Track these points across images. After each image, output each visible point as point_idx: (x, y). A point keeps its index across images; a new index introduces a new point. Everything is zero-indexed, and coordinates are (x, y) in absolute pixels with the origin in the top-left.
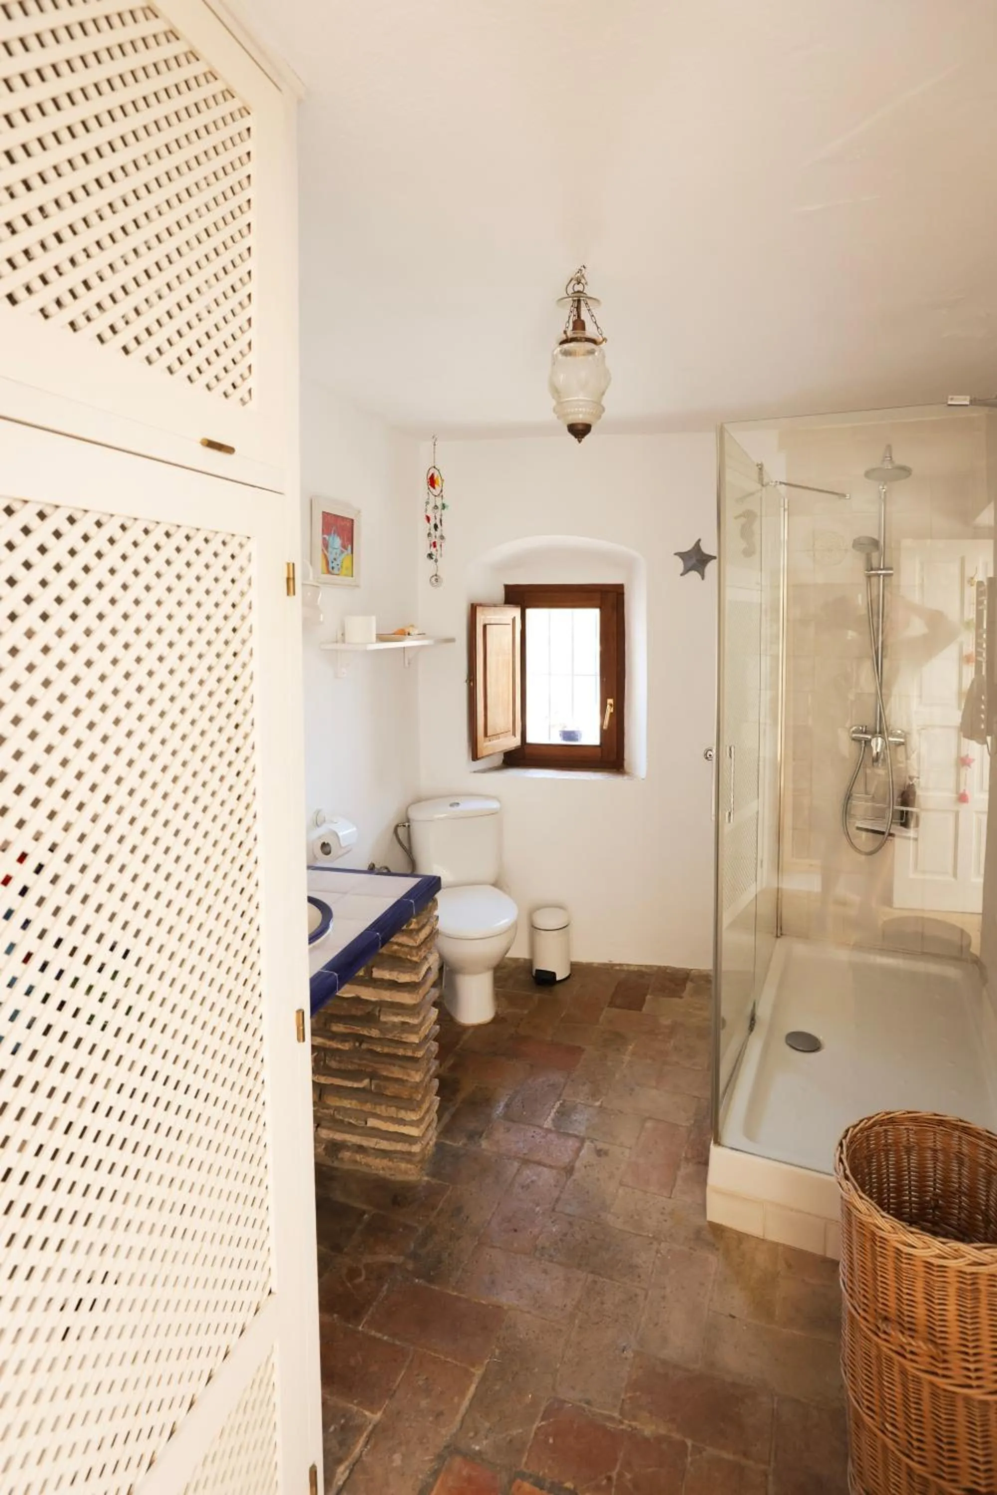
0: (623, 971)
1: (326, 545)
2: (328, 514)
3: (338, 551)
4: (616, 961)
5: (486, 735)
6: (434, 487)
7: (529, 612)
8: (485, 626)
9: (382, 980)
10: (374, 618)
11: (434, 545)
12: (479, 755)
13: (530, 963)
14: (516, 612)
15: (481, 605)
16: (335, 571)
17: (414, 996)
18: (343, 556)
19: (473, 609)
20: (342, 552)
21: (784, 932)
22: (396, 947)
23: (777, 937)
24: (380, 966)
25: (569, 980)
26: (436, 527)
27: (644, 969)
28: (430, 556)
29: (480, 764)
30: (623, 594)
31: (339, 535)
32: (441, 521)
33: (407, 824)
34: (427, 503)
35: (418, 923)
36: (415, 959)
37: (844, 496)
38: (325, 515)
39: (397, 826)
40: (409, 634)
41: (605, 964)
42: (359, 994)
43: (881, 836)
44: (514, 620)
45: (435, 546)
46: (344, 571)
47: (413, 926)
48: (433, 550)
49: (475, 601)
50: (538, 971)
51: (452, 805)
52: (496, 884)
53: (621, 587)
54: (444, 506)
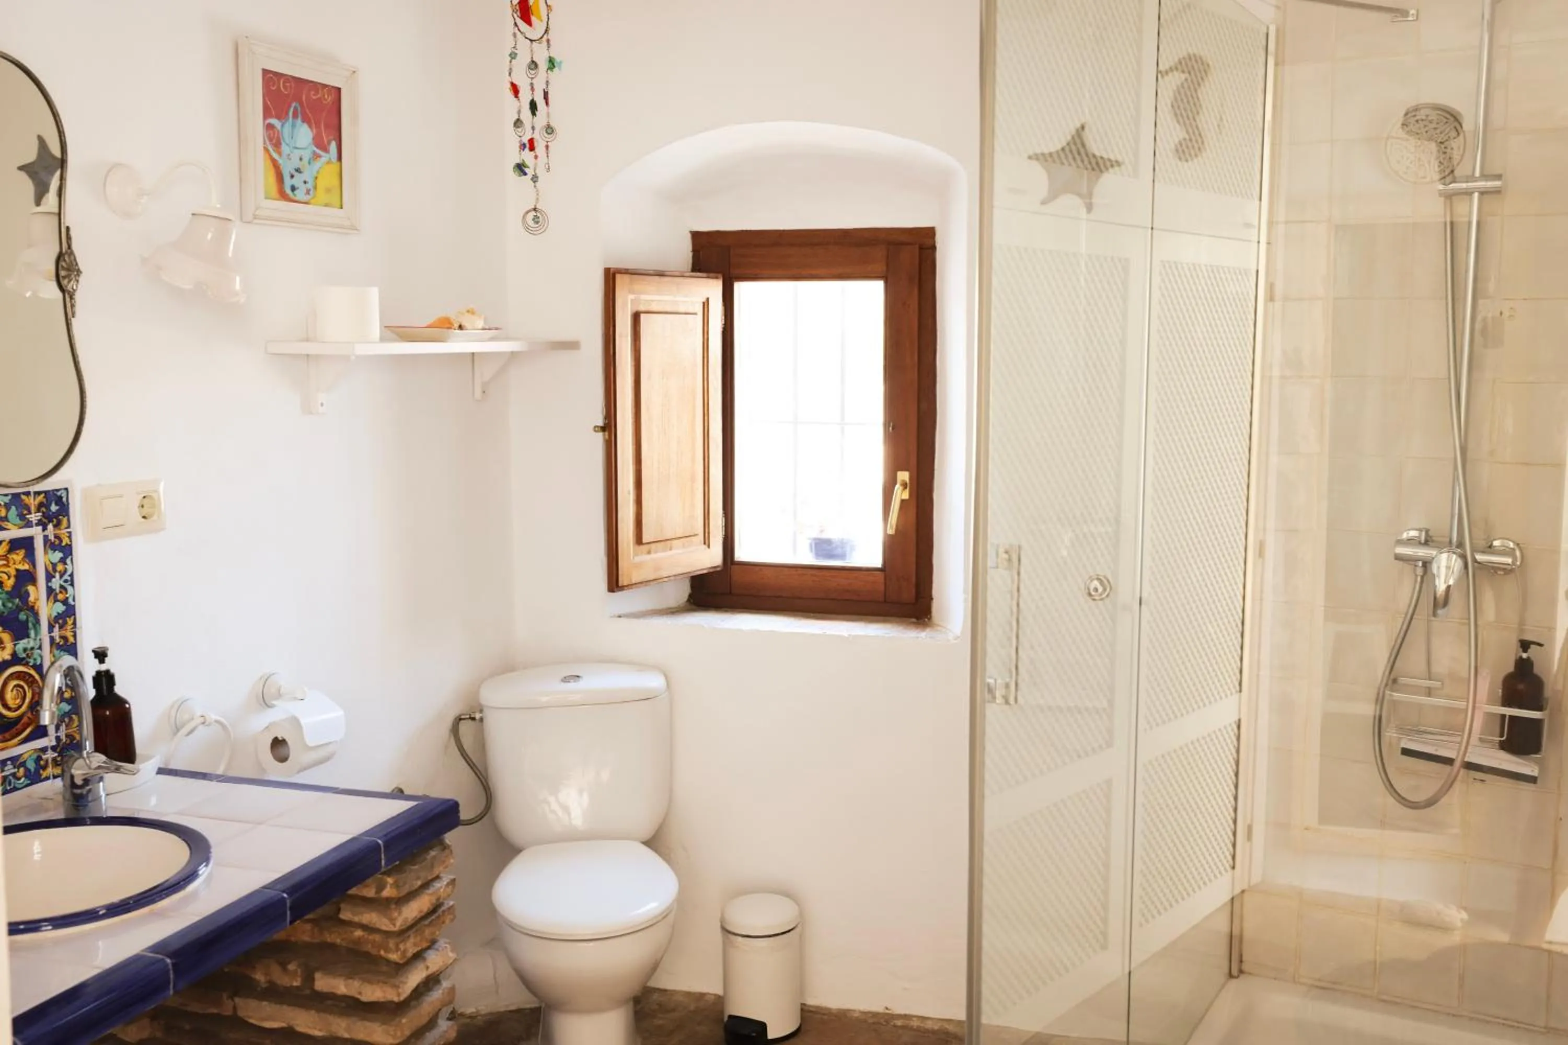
0: (912, 1029)
1: (274, 140)
2: (279, 75)
3: (307, 155)
4: (898, 1009)
5: (639, 540)
6: (529, 22)
7: (741, 289)
8: (636, 317)
9: (332, 996)
10: (374, 294)
11: (531, 145)
12: (623, 581)
13: (720, 1001)
14: (713, 289)
15: (626, 272)
16: (300, 195)
17: (391, 1030)
18: (318, 164)
19: (611, 277)
20: (316, 156)
21: (1245, 967)
22: (358, 933)
23: (1231, 976)
24: (329, 969)
25: (792, 1041)
26: (533, 106)
27: (951, 1028)
28: (520, 168)
29: (623, 601)
30: (934, 248)
31: (306, 120)
32: (546, 95)
33: (478, 716)
34: (513, 56)
35: (396, 885)
36: (394, 957)
37: (1404, 13)
38: (270, 78)
39: (459, 719)
40: (461, 327)
41: (875, 1015)
42: (292, 1023)
43: (1447, 768)
44: (706, 305)
45: (532, 148)
46: (321, 195)
47: (387, 892)
48: (527, 156)
49: (613, 265)
50: (731, 1017)
51: (566, 680)
52: (654, 842)
53: (930, 233)
54: (552, 63)
